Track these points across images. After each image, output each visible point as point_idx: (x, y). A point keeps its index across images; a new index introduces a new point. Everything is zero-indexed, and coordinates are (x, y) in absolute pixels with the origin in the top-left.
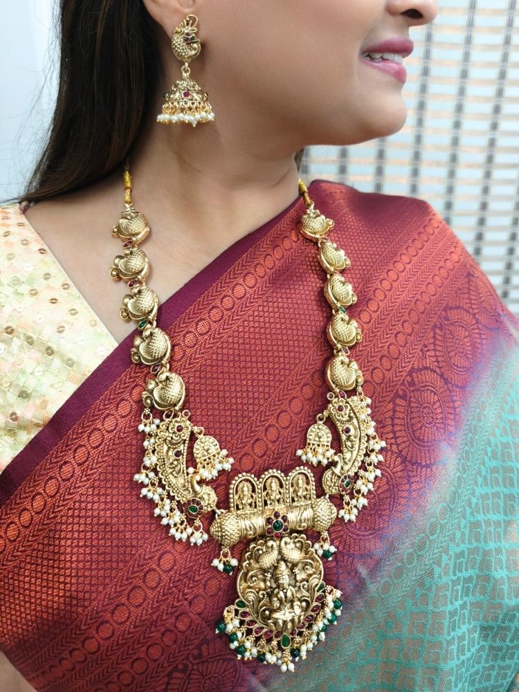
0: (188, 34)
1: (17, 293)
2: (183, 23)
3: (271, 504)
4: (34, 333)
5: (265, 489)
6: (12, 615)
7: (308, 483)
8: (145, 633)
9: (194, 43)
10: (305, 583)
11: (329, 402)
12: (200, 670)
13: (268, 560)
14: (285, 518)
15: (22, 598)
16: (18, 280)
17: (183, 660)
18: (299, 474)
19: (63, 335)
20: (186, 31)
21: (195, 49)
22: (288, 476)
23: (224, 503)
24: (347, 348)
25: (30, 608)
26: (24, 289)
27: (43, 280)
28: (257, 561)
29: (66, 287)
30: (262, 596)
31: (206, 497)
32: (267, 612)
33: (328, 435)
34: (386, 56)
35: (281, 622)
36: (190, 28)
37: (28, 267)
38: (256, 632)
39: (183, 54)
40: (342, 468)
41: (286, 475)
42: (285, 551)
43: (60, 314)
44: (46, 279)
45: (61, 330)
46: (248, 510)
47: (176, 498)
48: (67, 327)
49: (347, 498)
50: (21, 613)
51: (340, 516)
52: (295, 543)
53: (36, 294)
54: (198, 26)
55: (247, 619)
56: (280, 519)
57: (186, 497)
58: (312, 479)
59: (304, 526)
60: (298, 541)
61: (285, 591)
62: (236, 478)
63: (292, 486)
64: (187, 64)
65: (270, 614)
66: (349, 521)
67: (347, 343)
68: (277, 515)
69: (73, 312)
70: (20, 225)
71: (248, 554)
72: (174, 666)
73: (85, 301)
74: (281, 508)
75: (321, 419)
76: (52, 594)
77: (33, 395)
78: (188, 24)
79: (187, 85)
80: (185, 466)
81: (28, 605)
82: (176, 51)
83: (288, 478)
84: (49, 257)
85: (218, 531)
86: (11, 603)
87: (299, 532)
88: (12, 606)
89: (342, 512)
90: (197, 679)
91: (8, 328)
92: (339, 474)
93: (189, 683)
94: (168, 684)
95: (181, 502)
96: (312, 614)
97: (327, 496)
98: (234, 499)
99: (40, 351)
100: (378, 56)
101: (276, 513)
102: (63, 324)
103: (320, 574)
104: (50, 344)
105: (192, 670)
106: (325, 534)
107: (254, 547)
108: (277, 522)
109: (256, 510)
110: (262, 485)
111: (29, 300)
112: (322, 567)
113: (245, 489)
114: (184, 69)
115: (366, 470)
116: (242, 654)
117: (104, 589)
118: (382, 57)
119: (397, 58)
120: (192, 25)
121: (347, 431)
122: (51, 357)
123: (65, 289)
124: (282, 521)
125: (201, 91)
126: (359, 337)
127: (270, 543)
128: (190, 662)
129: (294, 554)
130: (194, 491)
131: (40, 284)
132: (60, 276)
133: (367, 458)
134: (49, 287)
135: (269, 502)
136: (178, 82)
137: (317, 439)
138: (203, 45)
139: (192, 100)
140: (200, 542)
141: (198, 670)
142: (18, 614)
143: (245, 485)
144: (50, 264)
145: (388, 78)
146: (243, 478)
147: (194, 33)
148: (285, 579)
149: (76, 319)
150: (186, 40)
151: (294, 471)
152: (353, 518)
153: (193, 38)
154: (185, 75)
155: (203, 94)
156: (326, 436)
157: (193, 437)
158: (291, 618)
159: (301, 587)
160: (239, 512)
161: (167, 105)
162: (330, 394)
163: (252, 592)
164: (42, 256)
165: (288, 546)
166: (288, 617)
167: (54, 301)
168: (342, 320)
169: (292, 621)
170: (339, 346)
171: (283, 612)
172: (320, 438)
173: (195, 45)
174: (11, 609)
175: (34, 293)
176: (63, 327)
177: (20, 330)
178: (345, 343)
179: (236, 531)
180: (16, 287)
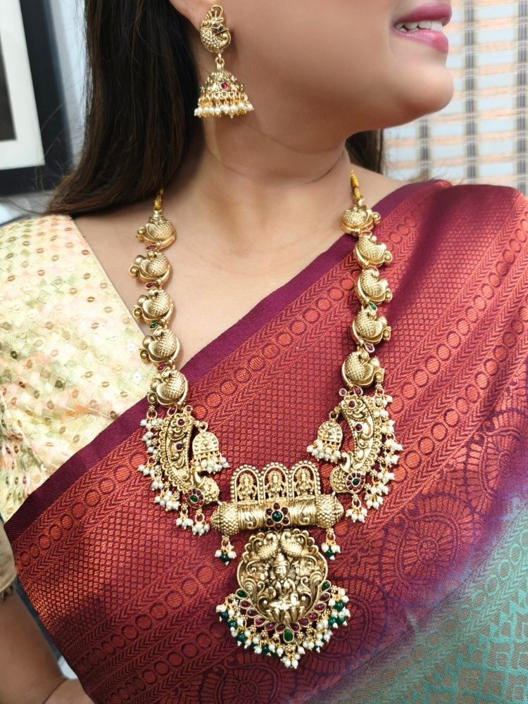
0: (215, 25)
1: (58, 292)
2: (209, 15)
3: (272, 497)
4: (71, 328)
5: (267, 481)
6: (57, 602)
7: (312, 477)
8: (181, 632)
9: (223, 33)
10: (306, 578)
11: (342, 398)
12: (236, 675)
13: (266, 552)
14: (285, 511)
15: (66, 587)
16: (60, 280)
17: (217, 664)
18: (303, 467)
19: (96, 331)
20: (213, 23)
21: (225, 39)
22: (291, 469)
23: (225, 495)
24: (372, 345)
25: (73, 596)
26: (65, 288)
27: (83, 280)
28: (257, 553)
29: (104, 286)
30: (260, 586)
31: (206, 487)
32: (265, 602)
33: (339, 432)
34: (423, 24)
35: (277, 612)
36: (216, 19)
37: (71, 267)
38: (258, 623)
39: (215, 46)
40: (351, 466)
41: (289, 468)
42: (284, 544)
43: (96, 311)
44: (86, 278)
45: (95, 326)
46: (248, 502)
47: (178, 488)
48: (101, 324)
49: (356, 497)
50: (65, 600)
51: (347, 516)
52: (296, 538)
53: (75, 292)
54: (224, 15)
55: (248, 609)
56: (280, 510)
57: (187, 488)
58: (316, 474)
59: (306, 521)
60: (301, 537)
61: (282, 581)
62: (238, 470)
63: (295, 480)
64: (220, 55)
65: (268, 604)
66: (357, 521)
67: (373, 339)
68: (277, 506)
69: (108, 310)
70: (68, 229)
71: (248, 544)
72: (209, 667)
73: (121, 300)
74: (282, 501)
75: (333, 416)
76: (92, 586)
77: (66, 385)
78: (213, 15)
79: (224, 76)
80: (187, 458)
81: (71, 594)
82: (207, 44)
83: (291, 471)
84: (91, 259)
85: (217, 519)
86: (56, 591)
87: (302, 528)
88: (57, 594)
89: (349, 512)
90: (233, 682)
91: (48, 323)
92: (347, 472)
93: (224, 685)
94: (203, 681)
95: (183, 492)
96: (317, 612)
97: (334, 494)
98: (235, 490)
99: (75, 345)
100: (413, 26)
101: (277, 504)
102: (98, 321)
103: (324, 572)
104: (84, 339)
105: (227, 674)
106: (331, 531)
107: (253, 539)
108: (277, 512)
109: (256, 502)
110: (263, 478)
111: (68, 298)
112: (326, 565)
113: (247, 480)
114: (218, 61)
115: (379, 471)
116: (243, 641)
117: (143, 587)
118: (418, 27)
119: (436, 26)
120: (218, 15)
121: (358, 427)
122: (84, 352)
123: (102, 288)
124: (282, 513)
125: (237, 81)
126: (386, 335)
127: (270, 536)
128: (225, 667)
129: (294, 548)
130: (195, 482)
131: (80, 283)
132: (99, 275)
133: (381, 458)
134: (88, 287)
135: (270, 495)
136: (213, 74)
137: (327, 436)
138: (232, 33)
139: (230, 91)
140: (202, 532)
141: (233, 674)
142: (63, 601)
143: (246, 477)
144: (92, 265)
145: (425, 49)
146: (244, 470)
147: (222, 23)
148: (282, 570)
149: (110, 316)
150: (215, 31)
151: (296, 465)
152: (362, 518)
153: (221, 28)
154: (219, 66)
155: (239, 85)
156: (336, 433)
157: (195, 431)
158: (287, 608)
159: (301, 582)
160: (239, 503)
161: (203, 98)
162: (343, 391)
163: (250, 581)
164: (85, 257)
165: (289, 540)
166: (285, 607)
167: (91, 299)
168: (368, 315)
169: (289, 610)
170: (362, 342)
171: (281, 602)
172: (330, 434)
173: (225, 35)
174: (56, 596)
175: (73, 292)
176: (97, 324)
177: (58, 325)
178: (369, 339)
179: (235, 523)
180: (58, 286)
